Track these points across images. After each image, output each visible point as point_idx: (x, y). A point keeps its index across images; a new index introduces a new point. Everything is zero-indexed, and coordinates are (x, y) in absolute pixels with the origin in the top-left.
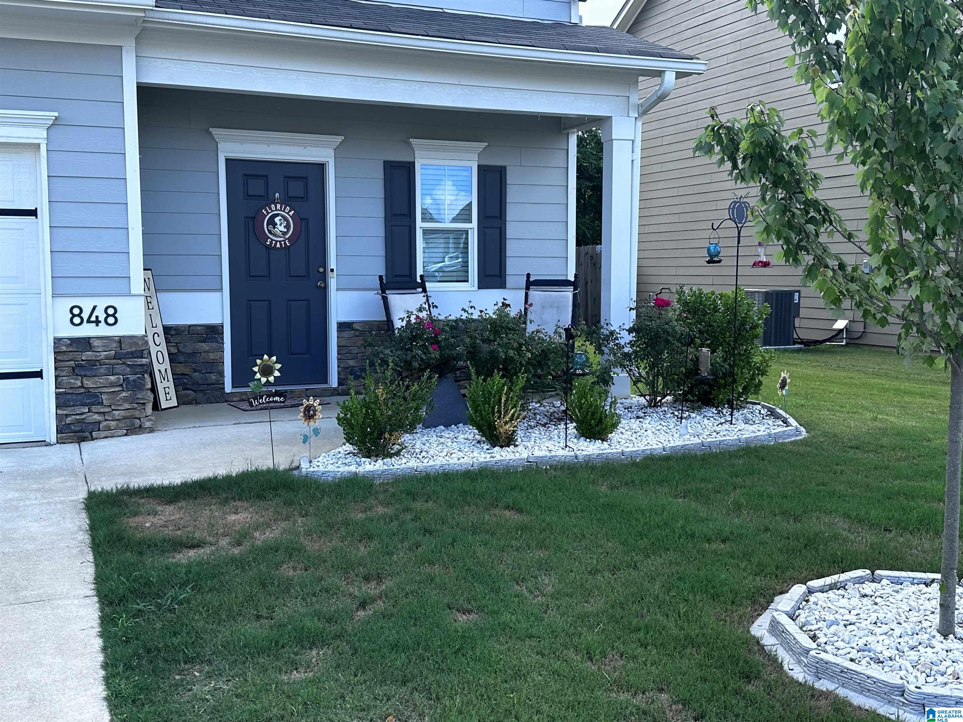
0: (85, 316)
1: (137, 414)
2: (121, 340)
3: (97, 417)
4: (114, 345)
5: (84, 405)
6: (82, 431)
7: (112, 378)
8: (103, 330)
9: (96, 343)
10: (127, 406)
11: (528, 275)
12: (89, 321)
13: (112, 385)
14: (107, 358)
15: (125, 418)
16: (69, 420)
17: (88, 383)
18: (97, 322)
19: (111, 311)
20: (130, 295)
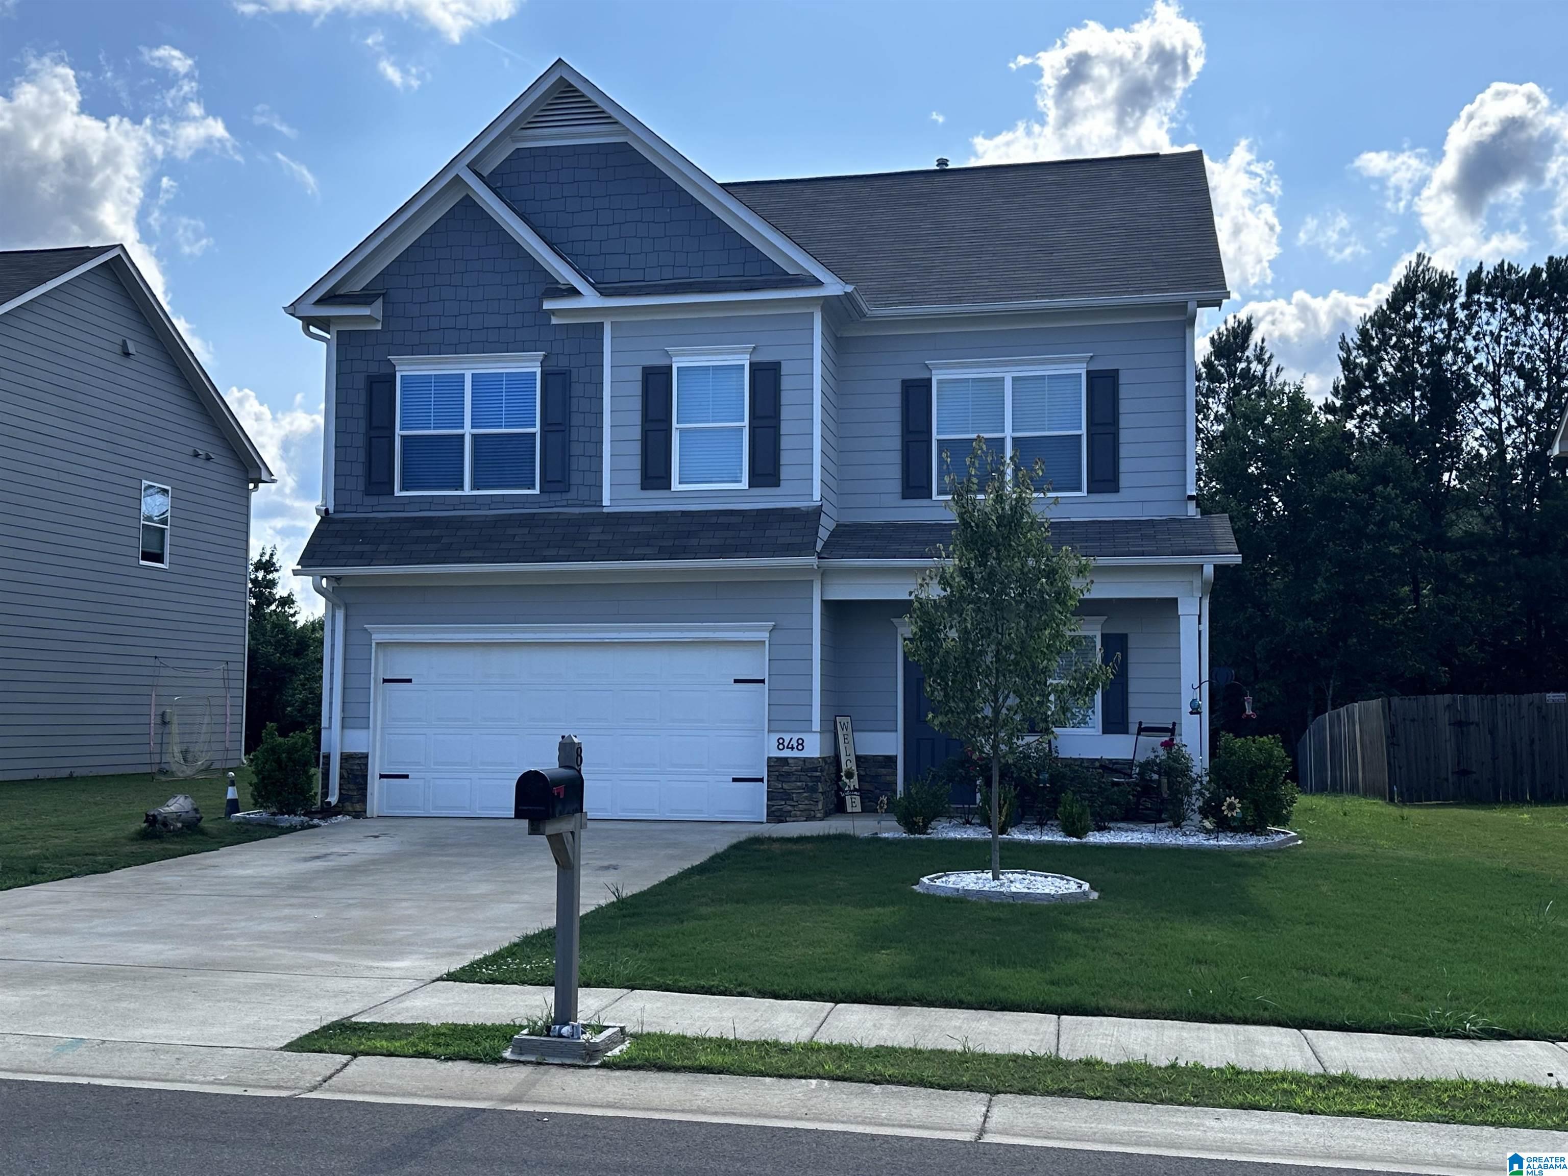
0: (786, 744)
1: (813, 808)
2: (805, 760)
3: (789, 808)
4: (801, 763)
5: (782, 800)
6: (780, 816)
7: (799, 784)
8: (795, 754)
9: (790, 761)
10: (807, 802)
11: (1140, 723)
12: (788, 747)
13: (799, 788)
14: (796, 771)
15: (805, 810)
16: (773, 809)
17: (785, 786)
18: (792, 748)
19: (800, 742)
20: (812, 732)
